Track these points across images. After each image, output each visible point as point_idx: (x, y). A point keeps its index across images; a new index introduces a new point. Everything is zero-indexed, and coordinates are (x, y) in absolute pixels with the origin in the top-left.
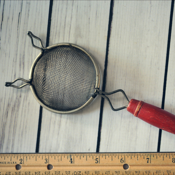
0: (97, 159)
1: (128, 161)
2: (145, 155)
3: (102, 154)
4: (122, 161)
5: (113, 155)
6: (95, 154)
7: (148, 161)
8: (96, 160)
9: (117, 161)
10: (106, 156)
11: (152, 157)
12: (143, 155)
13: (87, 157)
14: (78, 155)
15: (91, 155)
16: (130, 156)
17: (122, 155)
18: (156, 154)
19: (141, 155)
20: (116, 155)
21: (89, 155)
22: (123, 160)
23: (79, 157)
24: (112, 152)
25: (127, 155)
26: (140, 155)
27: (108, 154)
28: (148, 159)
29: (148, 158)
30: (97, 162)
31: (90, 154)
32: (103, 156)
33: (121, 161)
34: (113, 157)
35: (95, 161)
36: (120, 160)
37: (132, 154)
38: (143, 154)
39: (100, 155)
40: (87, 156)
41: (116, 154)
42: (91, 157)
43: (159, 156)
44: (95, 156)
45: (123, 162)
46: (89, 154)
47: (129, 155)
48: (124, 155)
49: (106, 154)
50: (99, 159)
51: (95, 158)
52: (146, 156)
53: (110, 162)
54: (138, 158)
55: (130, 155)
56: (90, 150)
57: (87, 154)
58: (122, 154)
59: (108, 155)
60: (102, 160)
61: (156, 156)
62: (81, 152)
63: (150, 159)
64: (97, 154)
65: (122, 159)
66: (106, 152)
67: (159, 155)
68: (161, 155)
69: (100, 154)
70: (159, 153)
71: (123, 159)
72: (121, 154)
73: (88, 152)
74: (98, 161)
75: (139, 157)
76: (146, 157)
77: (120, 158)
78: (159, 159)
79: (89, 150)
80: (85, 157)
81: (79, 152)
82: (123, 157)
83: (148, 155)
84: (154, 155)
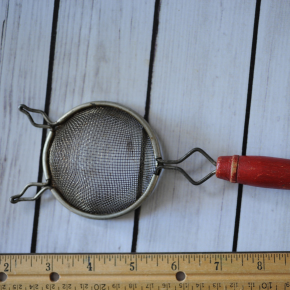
0: (133, 263)
1: (184, 267)
2: (212, 257)
3: (140, 255)
4: (174, 267)
5: (159, 257)
6: (130, 255)
7: (217, 267)
8: (131, 266)
9: (165, 266)
10: (148, 258)
11: (224, 260)
12: (209, 257)
13: (115, 260)
14: (101, 257)
15: (122, 257)
16: (188, 258)
17: (174, 257)
18: (230, 256)
19: (206, 256)
20: (164, 258)
21: (119, 257)
22: (176, 266)
23: (102, 260)
24: (157, 251)
25: (182, 257)
26: (204, 256)
27: (151, 255)
28: (218, 263)
29: (217, 261)
30: (132, 269)
31: (122, 255)
32: (143, 259)
33: (172, 268)
34: (160, 260)
35: (129, 267)
36: (171, 266)
37: (190, 255)
38: (209, 255)
39: (137, 257)
40: (117, 259)
41: (164, 255)
42: (123, 260)
43: (235, 259)
44: (130, 258)
45: (176, 268)
46: (119, 255)
47: (185, 257)
48: (177, 257)
49: (148, 255)
50: (135, 263)
51: (129, 262)
52: (214, 258)
53: (155, 269)
54: (201, 262)
55: (188, 256)
56: (121, 249)
57: (116, 255)
58: (174, 255)
59: (151, 258)
60: (141, 265)
61: (230, 258)
62: (107, 252)
63: (220, 264)
64: (132, 255)
65: (174, 264)
66: (147, 252)
67: (236, 256)
68: (238, 256)
69: (138, 255)
70: (235, 254)
71: (176, 264)
72: (172, 255)
73: (117, 251)
74: (135, 266)
75: (202, 260)
76: (213, 261)
77: (171, 261)
78: (236, 264)
79: (119, 248)
80: (113, 260)
81: (103, 252)
82: (176, 260)
83: (217, 257)
84: (228, 257)
